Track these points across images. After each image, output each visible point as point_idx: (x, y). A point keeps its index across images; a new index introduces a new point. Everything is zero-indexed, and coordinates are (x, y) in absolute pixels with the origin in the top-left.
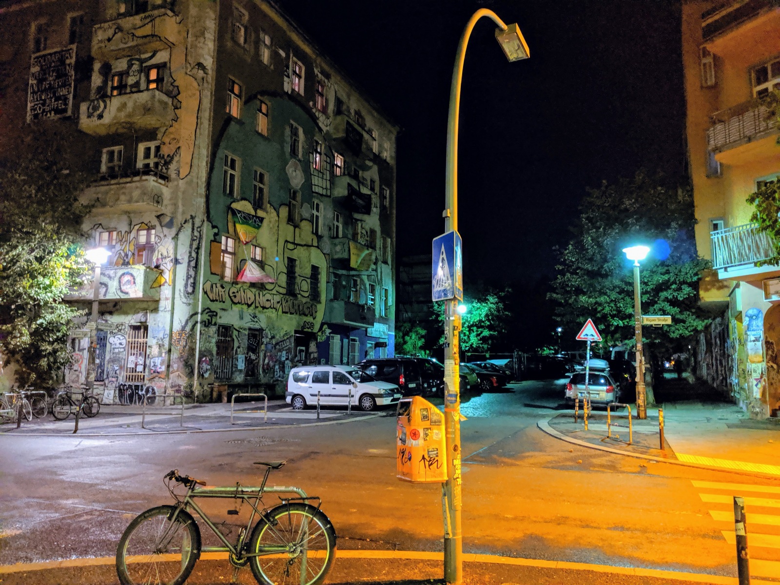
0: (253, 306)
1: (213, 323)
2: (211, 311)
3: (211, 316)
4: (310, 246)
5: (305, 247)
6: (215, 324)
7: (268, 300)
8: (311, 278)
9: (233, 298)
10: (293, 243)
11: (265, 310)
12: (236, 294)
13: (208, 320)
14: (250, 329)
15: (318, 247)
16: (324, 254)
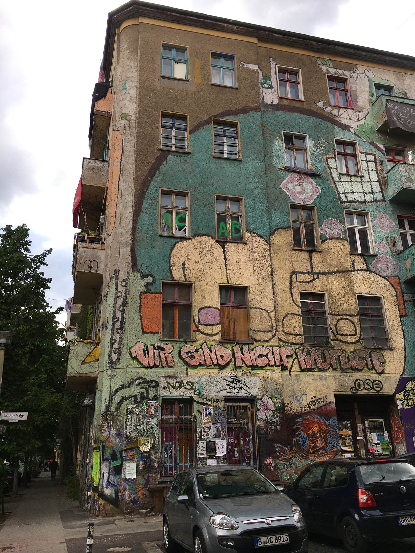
0: (231, 366)
1: (151, 397)
2: (146, 381)
3: (147, 389)
4: (350, 271)
5: (338, 275)
6: (155, 398)
7: (261, 356)
8: (360, 314)
9: (188, 360)
10: (311, 273)
11: (257, 371)
12: (195, 354)
13: (142, 394)
14: (227, 400)
15: (368, 270)
16: (385, 278)
